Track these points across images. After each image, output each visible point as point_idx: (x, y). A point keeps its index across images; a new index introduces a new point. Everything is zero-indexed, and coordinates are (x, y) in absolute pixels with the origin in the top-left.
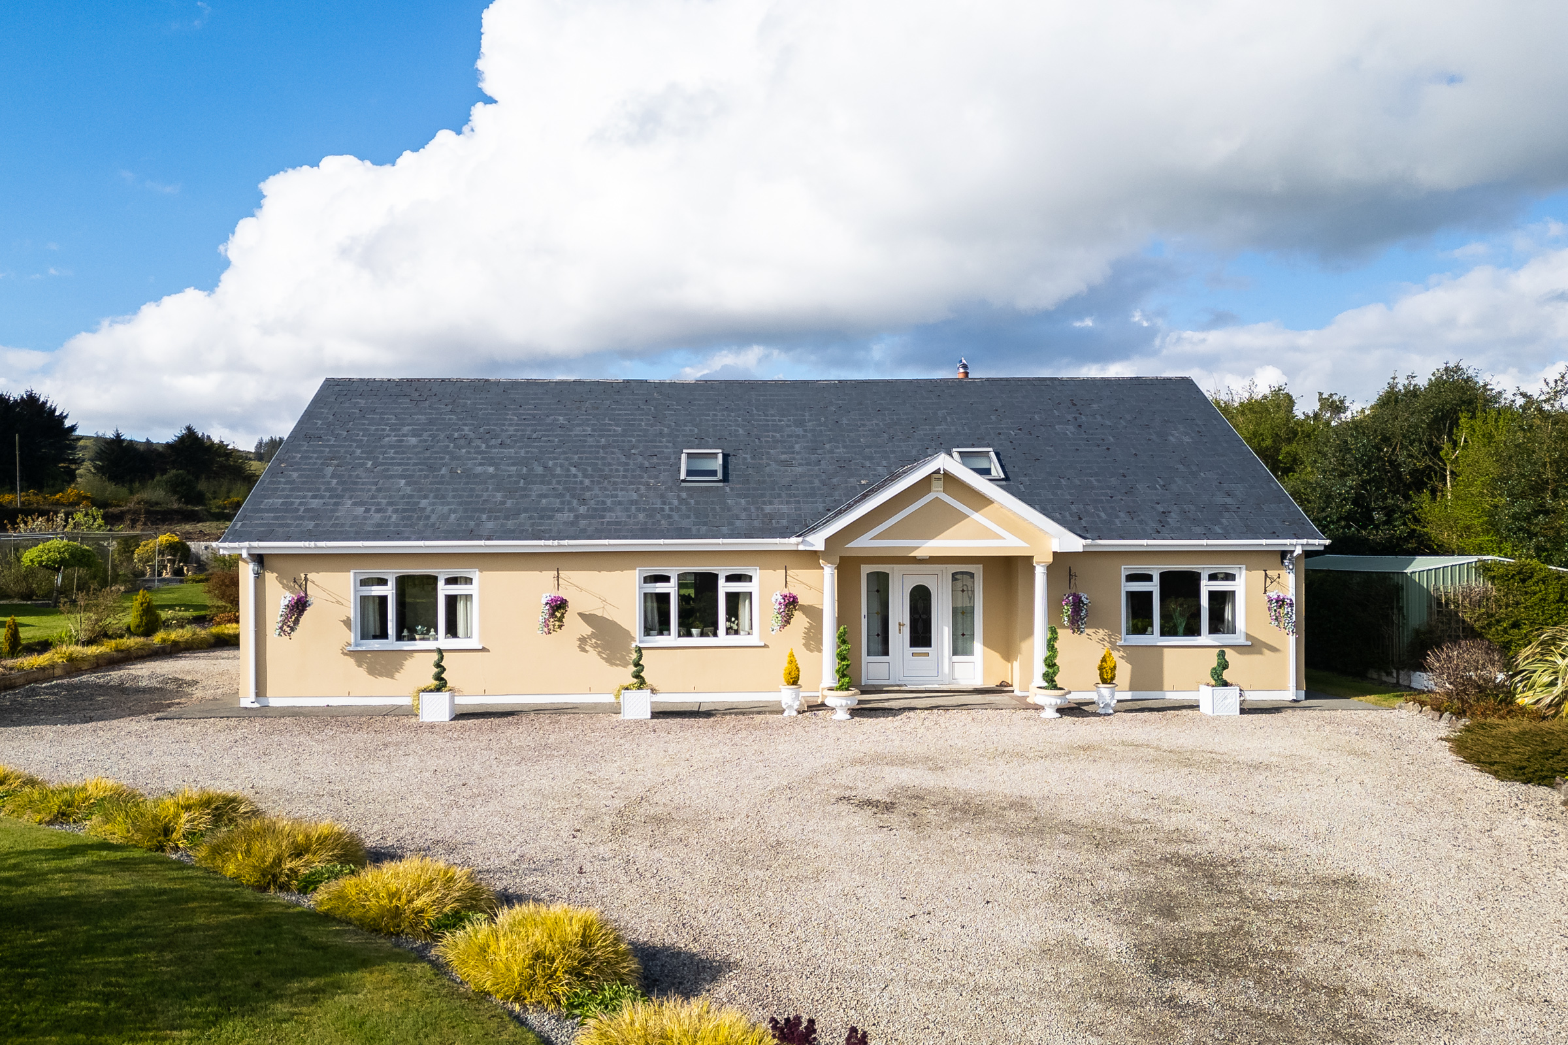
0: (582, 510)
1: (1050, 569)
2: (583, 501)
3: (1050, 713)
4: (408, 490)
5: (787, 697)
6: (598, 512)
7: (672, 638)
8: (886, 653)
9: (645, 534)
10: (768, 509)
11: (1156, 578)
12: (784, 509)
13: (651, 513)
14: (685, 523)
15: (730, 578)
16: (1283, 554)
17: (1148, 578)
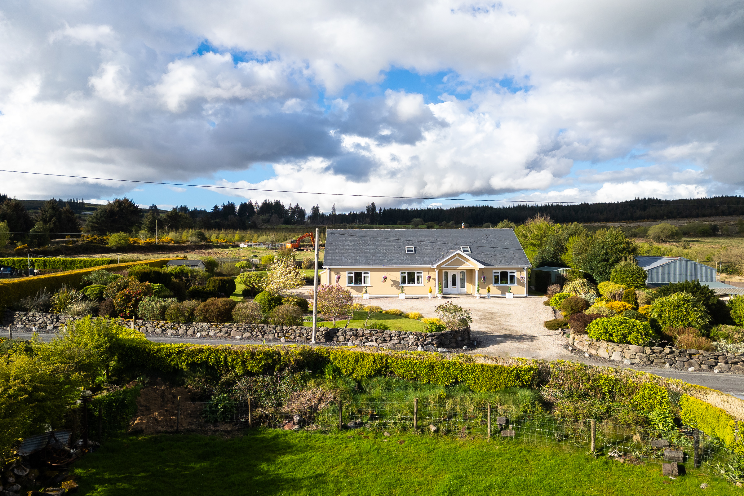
0: (388, 259)
1: (478, 271)
2: (388, 258)
3: (478, 298)
4: (354, 255)
5: (429, 295)
6: (391, 260)
7: (406, 284)
8: (447, 287)
9: (401, 264)
10: (424, 259)
11: (500, 273)
12: (427, 259)
13: (402, 260)
14: (408, 262)
15: (418, 273)
16: (524, 268)
17: (498, 273)
